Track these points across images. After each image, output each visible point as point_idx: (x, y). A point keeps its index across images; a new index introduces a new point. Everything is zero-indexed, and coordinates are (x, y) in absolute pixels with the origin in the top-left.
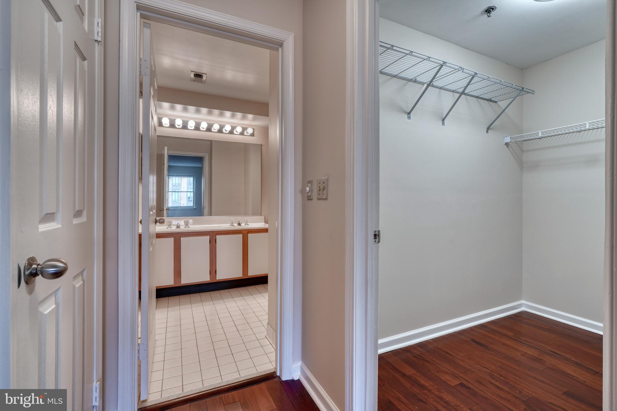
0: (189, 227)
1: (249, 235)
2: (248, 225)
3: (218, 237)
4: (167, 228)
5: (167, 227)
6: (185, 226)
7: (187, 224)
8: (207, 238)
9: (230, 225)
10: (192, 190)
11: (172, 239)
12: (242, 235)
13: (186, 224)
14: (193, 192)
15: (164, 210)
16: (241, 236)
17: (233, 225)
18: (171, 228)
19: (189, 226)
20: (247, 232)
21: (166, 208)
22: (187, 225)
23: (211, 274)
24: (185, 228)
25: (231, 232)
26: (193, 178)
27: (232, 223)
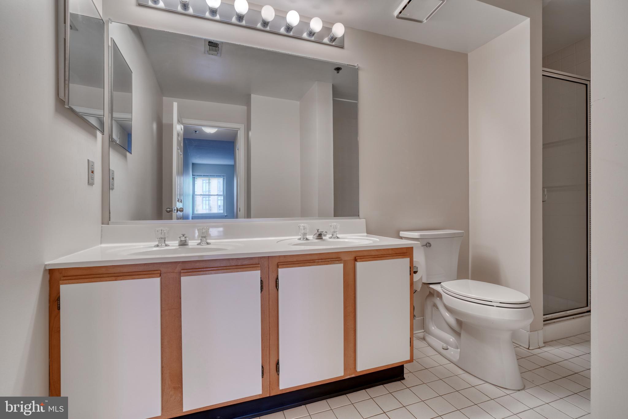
0: (208, 244)
1: (360, 265)
2: (338, 238)
3: (283, 272)
4: (158, 246)
5: (157, 243)
6: (200, 241)
7: (205, 237)
8: (255, 275)
9: (300, 239)
10: (222, 193)
11: (157, 281)
12: (342, 265)
13: (202, 237)
14: (223, 195)
15: (173, 211)
16: (340, 267)
17: (307, 239)
18: (166, 245)
19: (208, 241)
20: (352, 257)
21: (175, 208)
22: (204, 239)
23: (265, 376)
24: (199, 246)
25: (316, 257)
26: (222, 179)
27: (305, 234)
